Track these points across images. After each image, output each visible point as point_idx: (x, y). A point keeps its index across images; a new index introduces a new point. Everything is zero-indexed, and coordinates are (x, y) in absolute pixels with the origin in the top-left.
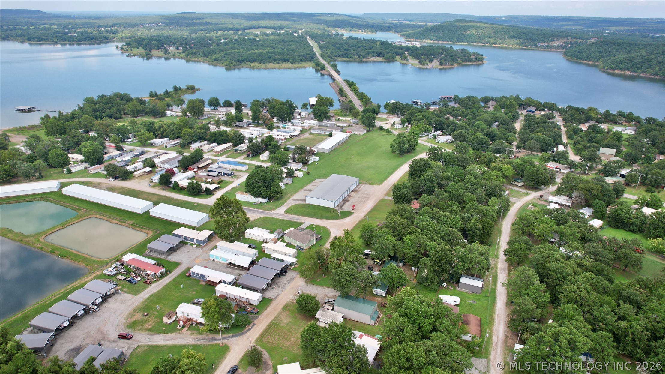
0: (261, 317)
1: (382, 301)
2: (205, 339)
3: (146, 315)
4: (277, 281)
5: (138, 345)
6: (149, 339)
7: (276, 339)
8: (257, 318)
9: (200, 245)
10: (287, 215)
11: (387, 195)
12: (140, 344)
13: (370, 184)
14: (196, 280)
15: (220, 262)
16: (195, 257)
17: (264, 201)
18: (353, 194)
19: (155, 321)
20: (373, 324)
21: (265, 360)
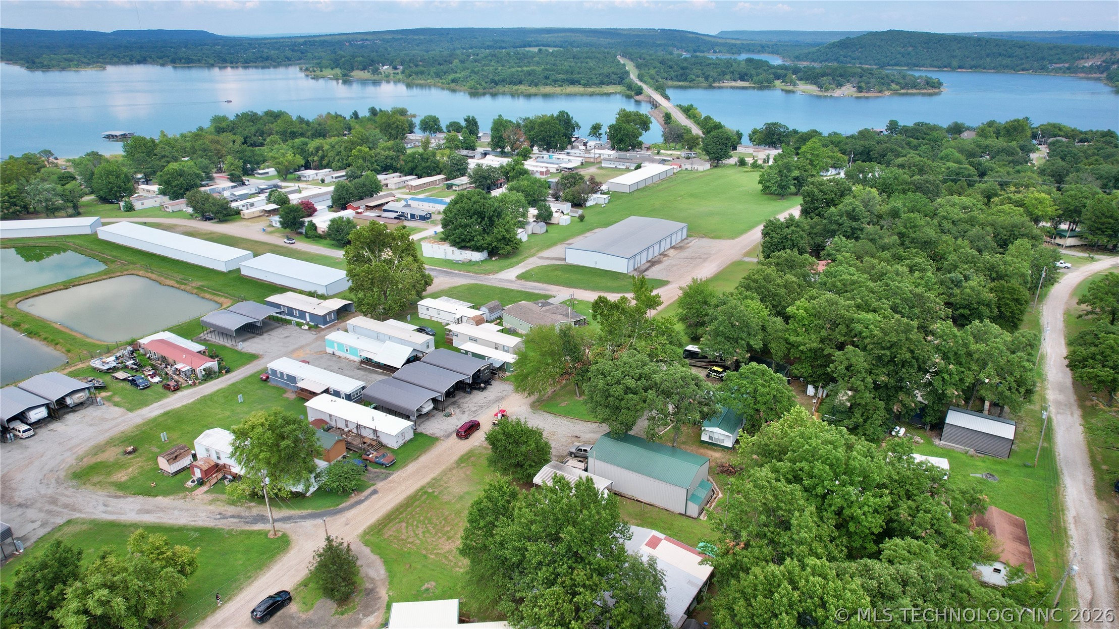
0: (397, 476)
1: (724, 460)
2: (239, 517)
3: (130, 453)
4: (461, 401)
5: (69, 518)
6: (105, 506)
7: (420, 531)
8: (386, 478)
9: (316, 326)
10: (523, 282)
11: (747, 254)
12: (77, 515)
13: (712, 238)
14: (279, 388)
15: (346, 358)
16: (296, 346)
17: (477, 256)
18: (672, 252)
19: (142, 467)
20: (695, 515)
21: (371, 586)
